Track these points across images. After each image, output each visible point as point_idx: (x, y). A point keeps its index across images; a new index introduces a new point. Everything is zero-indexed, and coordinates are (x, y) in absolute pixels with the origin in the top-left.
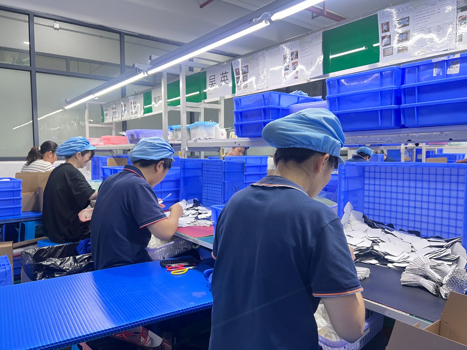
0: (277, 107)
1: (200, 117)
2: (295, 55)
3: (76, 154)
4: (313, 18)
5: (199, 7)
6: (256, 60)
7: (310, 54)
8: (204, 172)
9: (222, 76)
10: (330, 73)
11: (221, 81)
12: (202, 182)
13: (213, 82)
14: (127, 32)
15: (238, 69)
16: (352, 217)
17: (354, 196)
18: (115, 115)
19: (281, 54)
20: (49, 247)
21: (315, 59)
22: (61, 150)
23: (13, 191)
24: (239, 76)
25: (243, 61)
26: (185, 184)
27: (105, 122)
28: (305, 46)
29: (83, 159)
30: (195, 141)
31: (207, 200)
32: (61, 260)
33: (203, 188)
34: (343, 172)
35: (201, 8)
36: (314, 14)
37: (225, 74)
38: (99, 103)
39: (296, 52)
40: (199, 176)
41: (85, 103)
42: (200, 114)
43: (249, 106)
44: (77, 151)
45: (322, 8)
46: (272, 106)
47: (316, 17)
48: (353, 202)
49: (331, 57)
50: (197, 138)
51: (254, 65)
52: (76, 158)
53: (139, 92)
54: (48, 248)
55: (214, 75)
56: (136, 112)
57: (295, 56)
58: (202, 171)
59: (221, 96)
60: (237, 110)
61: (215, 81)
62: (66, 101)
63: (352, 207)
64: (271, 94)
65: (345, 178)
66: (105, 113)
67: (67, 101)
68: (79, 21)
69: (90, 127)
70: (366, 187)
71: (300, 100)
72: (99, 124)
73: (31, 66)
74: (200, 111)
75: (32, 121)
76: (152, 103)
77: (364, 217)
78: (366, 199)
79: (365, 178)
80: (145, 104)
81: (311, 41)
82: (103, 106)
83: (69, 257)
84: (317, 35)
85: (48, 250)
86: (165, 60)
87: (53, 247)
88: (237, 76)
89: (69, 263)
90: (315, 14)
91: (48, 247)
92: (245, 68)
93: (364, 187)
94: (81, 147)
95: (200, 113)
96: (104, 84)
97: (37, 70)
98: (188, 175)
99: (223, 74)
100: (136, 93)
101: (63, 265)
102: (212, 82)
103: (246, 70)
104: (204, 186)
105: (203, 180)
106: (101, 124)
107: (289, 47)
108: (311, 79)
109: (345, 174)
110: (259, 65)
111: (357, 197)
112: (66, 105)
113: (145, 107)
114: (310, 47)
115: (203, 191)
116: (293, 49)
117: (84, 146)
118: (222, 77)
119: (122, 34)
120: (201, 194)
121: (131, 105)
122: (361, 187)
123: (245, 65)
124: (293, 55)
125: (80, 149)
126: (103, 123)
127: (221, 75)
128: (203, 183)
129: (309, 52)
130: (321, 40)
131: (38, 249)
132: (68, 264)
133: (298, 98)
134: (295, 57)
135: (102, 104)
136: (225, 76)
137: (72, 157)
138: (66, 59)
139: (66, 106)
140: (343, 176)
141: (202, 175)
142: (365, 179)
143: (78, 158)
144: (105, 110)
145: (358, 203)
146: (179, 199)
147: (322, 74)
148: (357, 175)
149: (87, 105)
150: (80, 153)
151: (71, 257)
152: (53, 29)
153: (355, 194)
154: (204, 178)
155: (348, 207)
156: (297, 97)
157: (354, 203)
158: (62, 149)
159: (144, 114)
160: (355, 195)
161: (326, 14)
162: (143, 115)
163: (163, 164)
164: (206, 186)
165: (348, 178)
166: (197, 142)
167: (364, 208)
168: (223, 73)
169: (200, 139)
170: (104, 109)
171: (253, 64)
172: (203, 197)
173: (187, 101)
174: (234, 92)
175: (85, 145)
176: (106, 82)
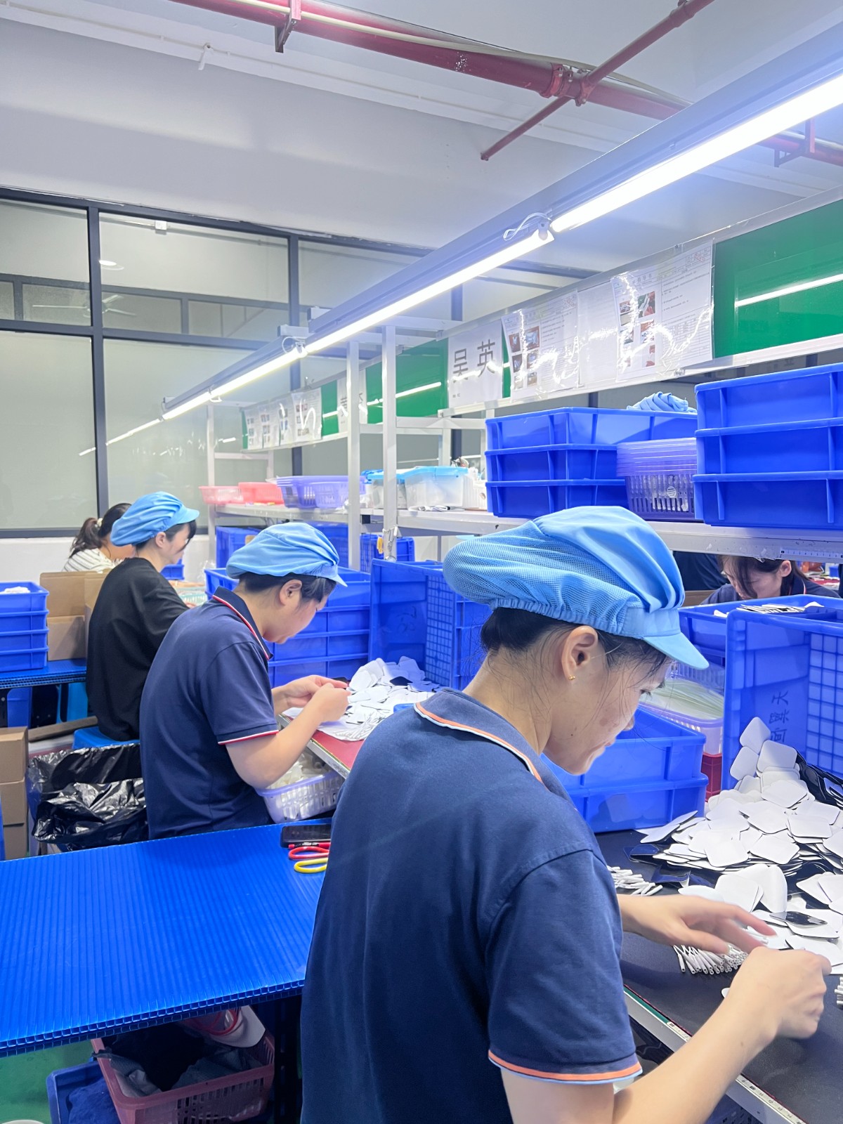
0: (587, 445)
1: (441, 446)
2: (649, 304)
3: (155, 537)
4: (778, 162)
5: (480, 157)
6: (557, 313)
7: (684, 302)
8: (430, 591)
9: (480, 352)
10: (734, 356)
11: (479, 365)
12: (425, 617)
13: (463, 367)
14: (304, 234)
15: (517, 336)
16: (765, 757)
17: (776, 701)
18: (267, 435)
19: (613, 300)
20: (90, 749)
21: (693, 317)
22: (121, 532)
23: (28, 617)
24: (518, 353)
25: (528, 315)
26: (383, 622)
27: (250, 448)
28: (672, 280)
29: (171, 547)
30: (414, 514)
31: (436, 662)
32: (99, 789)
33: (428, 631)
34: (742, 638)
35: (484, 161)
36: (781, 152)
37: (487, 348)
38: (238, 404)
39: (650, 295)
40: (419, 602)
41: (207, 406)
42: (442, 440)
43: (520, 441)
44: (155, 531)
45: (803, 137)
46: (571, 444)
47: (786, 159)
48: (771, 717)
49: (738, 304)
50: (419, 505)
51: (553, 327)
52: (157, 546)
53: (314, 381)
54: (86, 753)
55: (465, 350)
56: (307, 431)
57: (647, 305)
58: (427, 588)
59: (487, 400)
60: (494, 448)
61: (465, 363)
62: (164, 402)
63: (768, 733)
64: (571, 414)
65: (745, 652)
66: (249, 427)
67: (167, 401)
68: (196, 217)
69: (216, 460)
70: (815, 675)
71: (657, 421)
72: (238, 452)
73: (92, 325)
74: (440, 434)
75: (94, 449)
76: (338, 409)
77: (799, 760)
78: (814, 708)
79: (810, 649)
80: (325, 410)
81: (685, 267)
82: (245, 411)
83: (118, 783)
84: (699, 253)
85: (86, 756)
86: (339, 320)
87: (98, 751)
88: (514, 354)
89: (116, 796)
90: (784, 153)
91: (88, 750)
92: (532, 333)
93: (808, 676)
94: (163, 520)
95: (441, 437)
96: (245, 359)
97: (105, 333)
98: (389, 598)
99: (482, 347)
100: (308, 384)
101: (103, 803)
102: (460, 365)
103: (534, 338)
104: (430, 626)
105: (427, 610)
106: (242, 453)
107: (634, 282)
108: (685, 368)
109: (745, 642)
110: (563, 326)
111: (787, 702)
112: (165, 410)
113: (325, 416)
114: (684, 283)
115: (428, 639)
116: (642, 287)
117: (170, 517)
118: (481, 355)
119: (292, 239)
120: (424, 646)
121: (297, 414)
122: (797, 675)
123: (533, 326)
124: (643, 304)
125: (162, 524)
126: (245, 450)
127: (479, 348)
128: (428, 618)
129: (681, 296)
130: (708, 268)
131: (65, 753)
132: (115, 800)
133: (652, 419)
134: (648, 310)
135: (244, 406)
136: (489, 353)
137: (148, 545)
138: (181, 299)
139: (165, 413)
140: (740, 648)
141: (426, 600)
142: (812, 652)
143: (159, 545)
144: (248, 420)
145: (787, 719)
146: (367, 656)
147: (711, 359)
148: (787, 644)
149: (211, 409)
150: (164, 534)
151: (124, 783)
152: (154, 231)
153: (777, 696)
154: (429, 605)
155: (755, 730)
156: (649, 418)
157: (776, 720)
158: (124, 531)
159: (323, 434)
160: (780, 698)
161: (812, 150)
162: (320, 437)
163: (300, 587)
164: (434, 627)
165: (754, 652)
166: (418, 516)
167: (808, 731)
168: (484, 344)
169: (423, 509)
170: (247, 417)
171: (549, 323)
172: (428, 652)
173: (398, 415)
174: (506, 393)
175: (171, 514)
176: (251, 352)
